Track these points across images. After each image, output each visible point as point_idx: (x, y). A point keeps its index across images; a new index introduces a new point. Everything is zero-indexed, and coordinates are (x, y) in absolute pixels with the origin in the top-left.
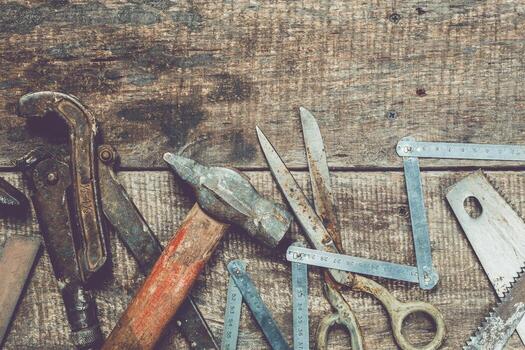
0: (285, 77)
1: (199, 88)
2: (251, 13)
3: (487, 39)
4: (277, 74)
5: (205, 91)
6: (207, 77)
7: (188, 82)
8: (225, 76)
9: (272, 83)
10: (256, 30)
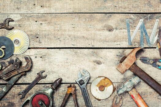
0: (20, 102)
1: (5, 104)
2: (14, 91)
3: (57, 95)
4: (19, 102)
5: (6, 105)
6: (6, 102)
7: (3, 103)
8: (10, 102)
9: (18, 103)
10: (15, 94)
